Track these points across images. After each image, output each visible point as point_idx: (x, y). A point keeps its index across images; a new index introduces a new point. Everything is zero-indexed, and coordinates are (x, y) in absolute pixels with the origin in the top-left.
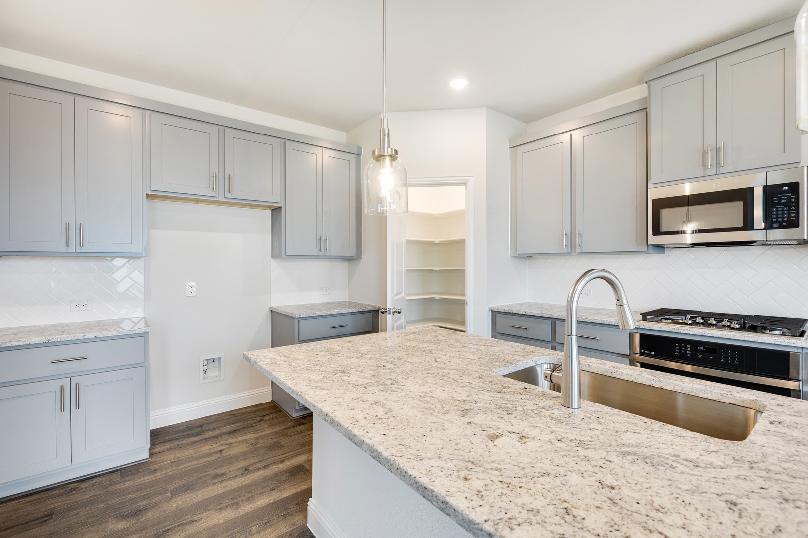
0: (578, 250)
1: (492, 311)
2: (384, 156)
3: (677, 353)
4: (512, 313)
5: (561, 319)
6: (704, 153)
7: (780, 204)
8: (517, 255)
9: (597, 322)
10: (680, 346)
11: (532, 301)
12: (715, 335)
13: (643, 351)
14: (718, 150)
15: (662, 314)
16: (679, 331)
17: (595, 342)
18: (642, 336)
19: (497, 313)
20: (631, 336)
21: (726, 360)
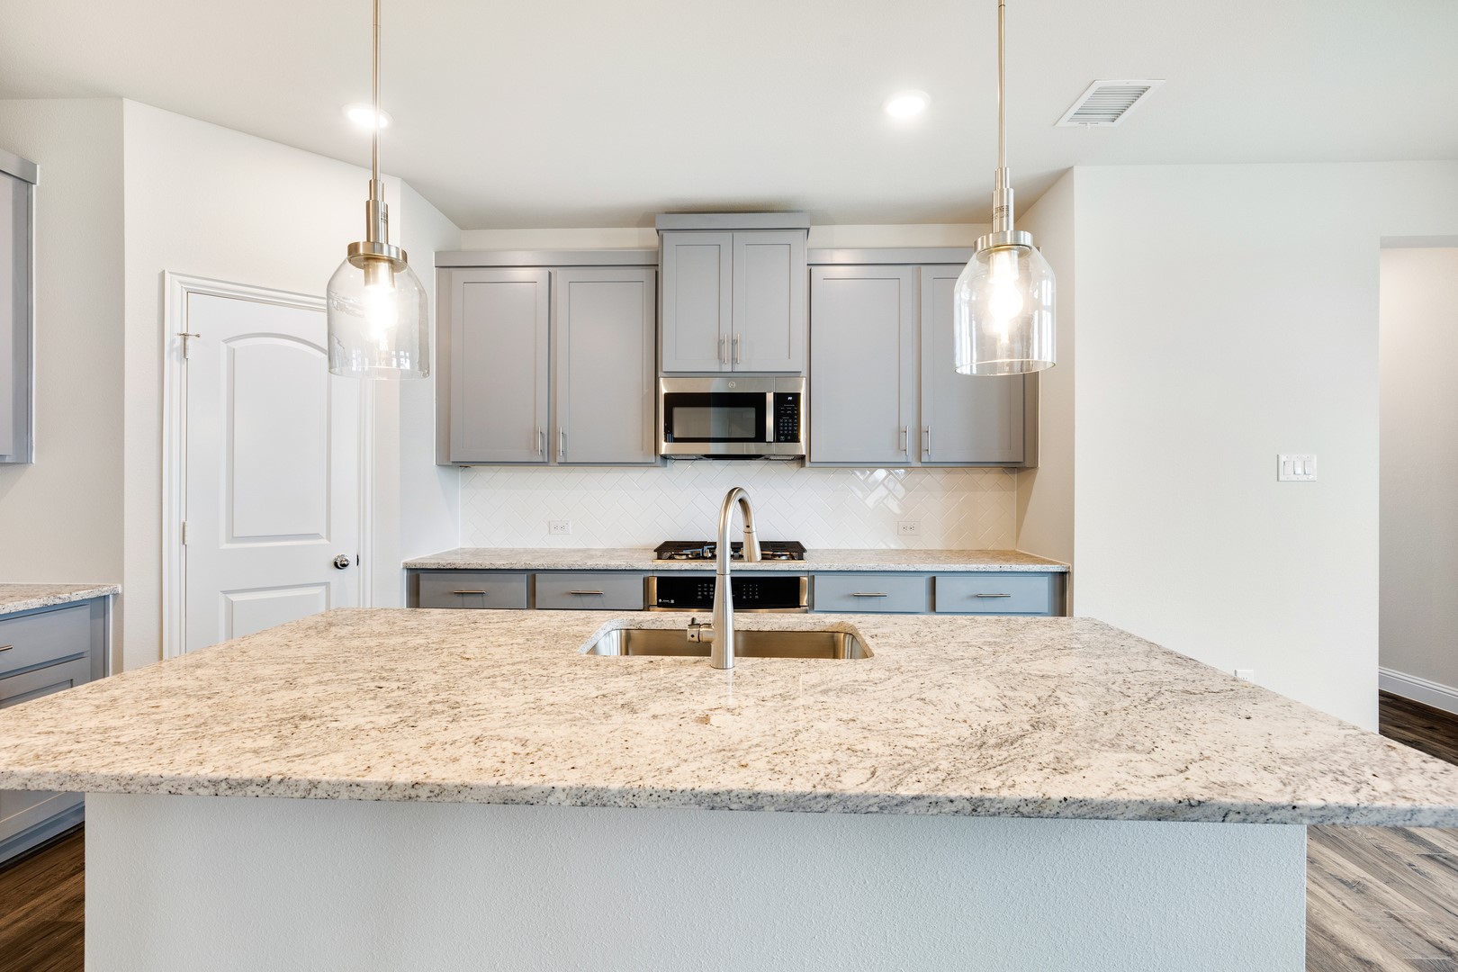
0: (560, 459)
1: (407, 569)
2: (376, 259)
3: (700, 597)
4: (455, 569)
5: (545, 570)
6: (720, 343)
7: (786, 415)
8: (451, 464)
9: (600, 567)
10: (703, 587)
11: (469, 546)
12: (738, 568)
13: (660, 600)
14: (734, 342)
15: (669, 549)
16: (702, 568)
17: (598, 599)
18: (659, 579)
19: (419, 571)
20: (646, 582)
21: (748, 596)
